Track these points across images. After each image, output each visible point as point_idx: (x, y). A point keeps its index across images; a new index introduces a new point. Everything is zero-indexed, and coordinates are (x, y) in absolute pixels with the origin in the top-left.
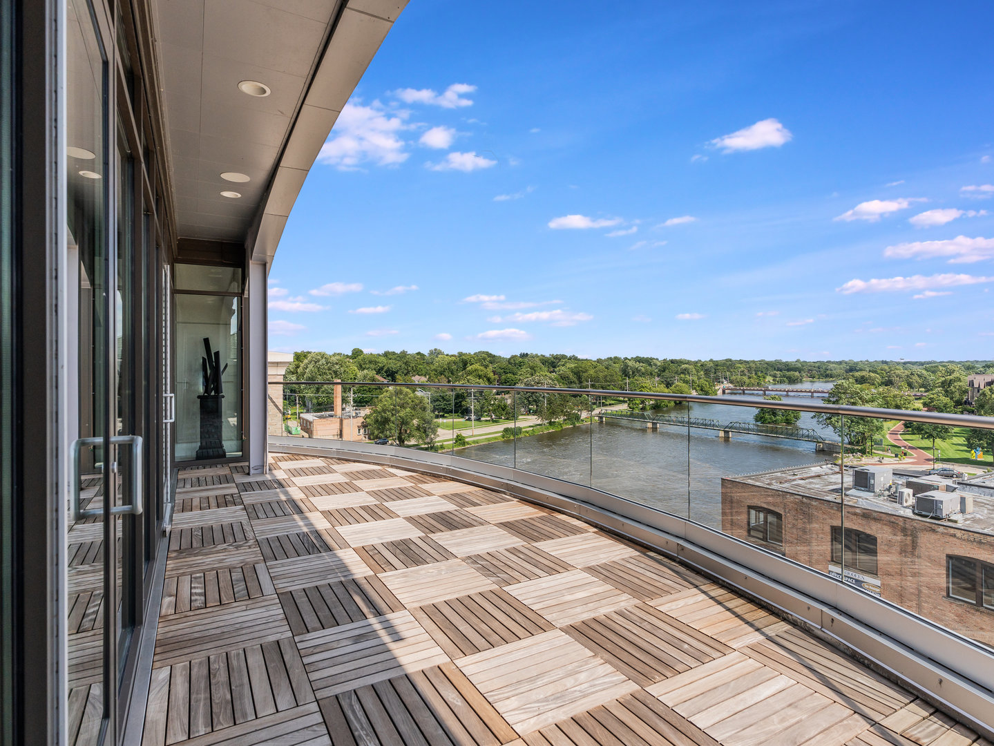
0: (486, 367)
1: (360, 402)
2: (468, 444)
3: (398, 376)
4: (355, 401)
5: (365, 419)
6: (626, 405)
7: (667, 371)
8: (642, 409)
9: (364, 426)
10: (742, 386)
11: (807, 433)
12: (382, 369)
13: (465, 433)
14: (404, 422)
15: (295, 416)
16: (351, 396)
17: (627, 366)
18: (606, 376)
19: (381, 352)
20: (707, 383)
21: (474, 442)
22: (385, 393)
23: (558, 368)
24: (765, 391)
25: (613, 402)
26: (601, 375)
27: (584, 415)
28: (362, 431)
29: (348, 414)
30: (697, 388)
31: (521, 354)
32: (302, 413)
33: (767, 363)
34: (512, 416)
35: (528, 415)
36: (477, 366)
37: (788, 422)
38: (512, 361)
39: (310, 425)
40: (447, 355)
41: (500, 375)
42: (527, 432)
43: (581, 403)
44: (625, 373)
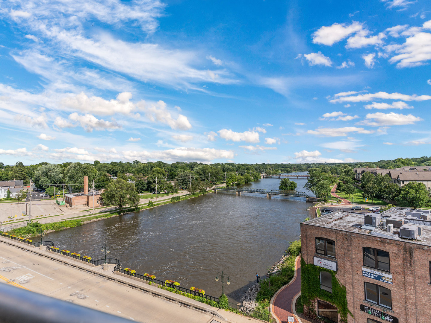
0: (162, 168)
1: (99, 187)
2: (155, 205)
3: (118, 174)
4: (96, 187)
5: (101, 196)
6: (225, 184)
7: (240, 169)
8: (232, 185)
9: (101, 199)
10: (270, 174)
11: (302, 194)
12: (110, 170)
13: (153, 200)
14: (122, 197)
15: (62, 195)
16: (93, 184)
17: (224, 167)
18: (216, 172)
19: (109, 162)
20: (257, 174)
21: (158, 204)
22: (112, 182)
23: (194, 169)
24: (279, 176)
25: (219, 183)
26: (214, 171)
27: (208, 189)
28: (99, 202)
29: (92, 193)
30: (254, 176)
31: (176, 163)
32: (66, 193)
33: (278, 165)
34: (175, 191)
35: (182, 190)
36: (157, 168)
37: (292, 189)
38: (173, 166)
39: (70, 200)
40: (142, 163)
41: (168, 172)
42: (183, 198)
43: (207, 184)
44: (224, 170)
